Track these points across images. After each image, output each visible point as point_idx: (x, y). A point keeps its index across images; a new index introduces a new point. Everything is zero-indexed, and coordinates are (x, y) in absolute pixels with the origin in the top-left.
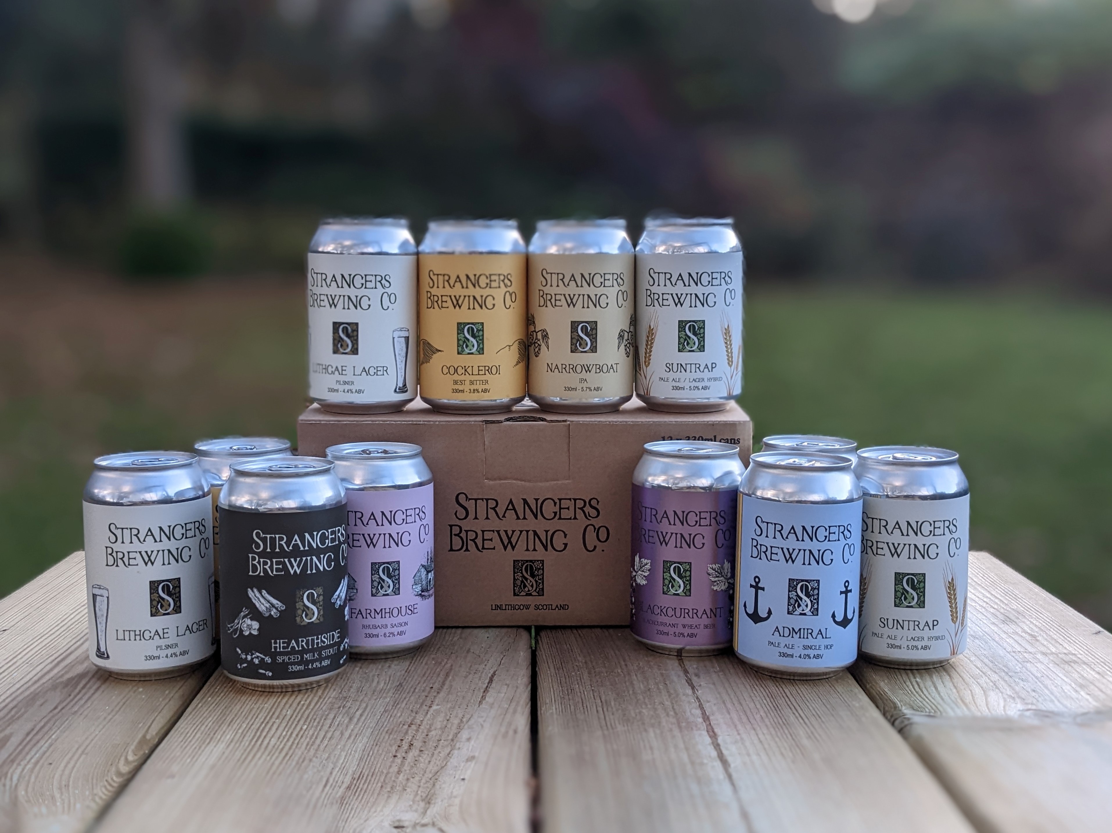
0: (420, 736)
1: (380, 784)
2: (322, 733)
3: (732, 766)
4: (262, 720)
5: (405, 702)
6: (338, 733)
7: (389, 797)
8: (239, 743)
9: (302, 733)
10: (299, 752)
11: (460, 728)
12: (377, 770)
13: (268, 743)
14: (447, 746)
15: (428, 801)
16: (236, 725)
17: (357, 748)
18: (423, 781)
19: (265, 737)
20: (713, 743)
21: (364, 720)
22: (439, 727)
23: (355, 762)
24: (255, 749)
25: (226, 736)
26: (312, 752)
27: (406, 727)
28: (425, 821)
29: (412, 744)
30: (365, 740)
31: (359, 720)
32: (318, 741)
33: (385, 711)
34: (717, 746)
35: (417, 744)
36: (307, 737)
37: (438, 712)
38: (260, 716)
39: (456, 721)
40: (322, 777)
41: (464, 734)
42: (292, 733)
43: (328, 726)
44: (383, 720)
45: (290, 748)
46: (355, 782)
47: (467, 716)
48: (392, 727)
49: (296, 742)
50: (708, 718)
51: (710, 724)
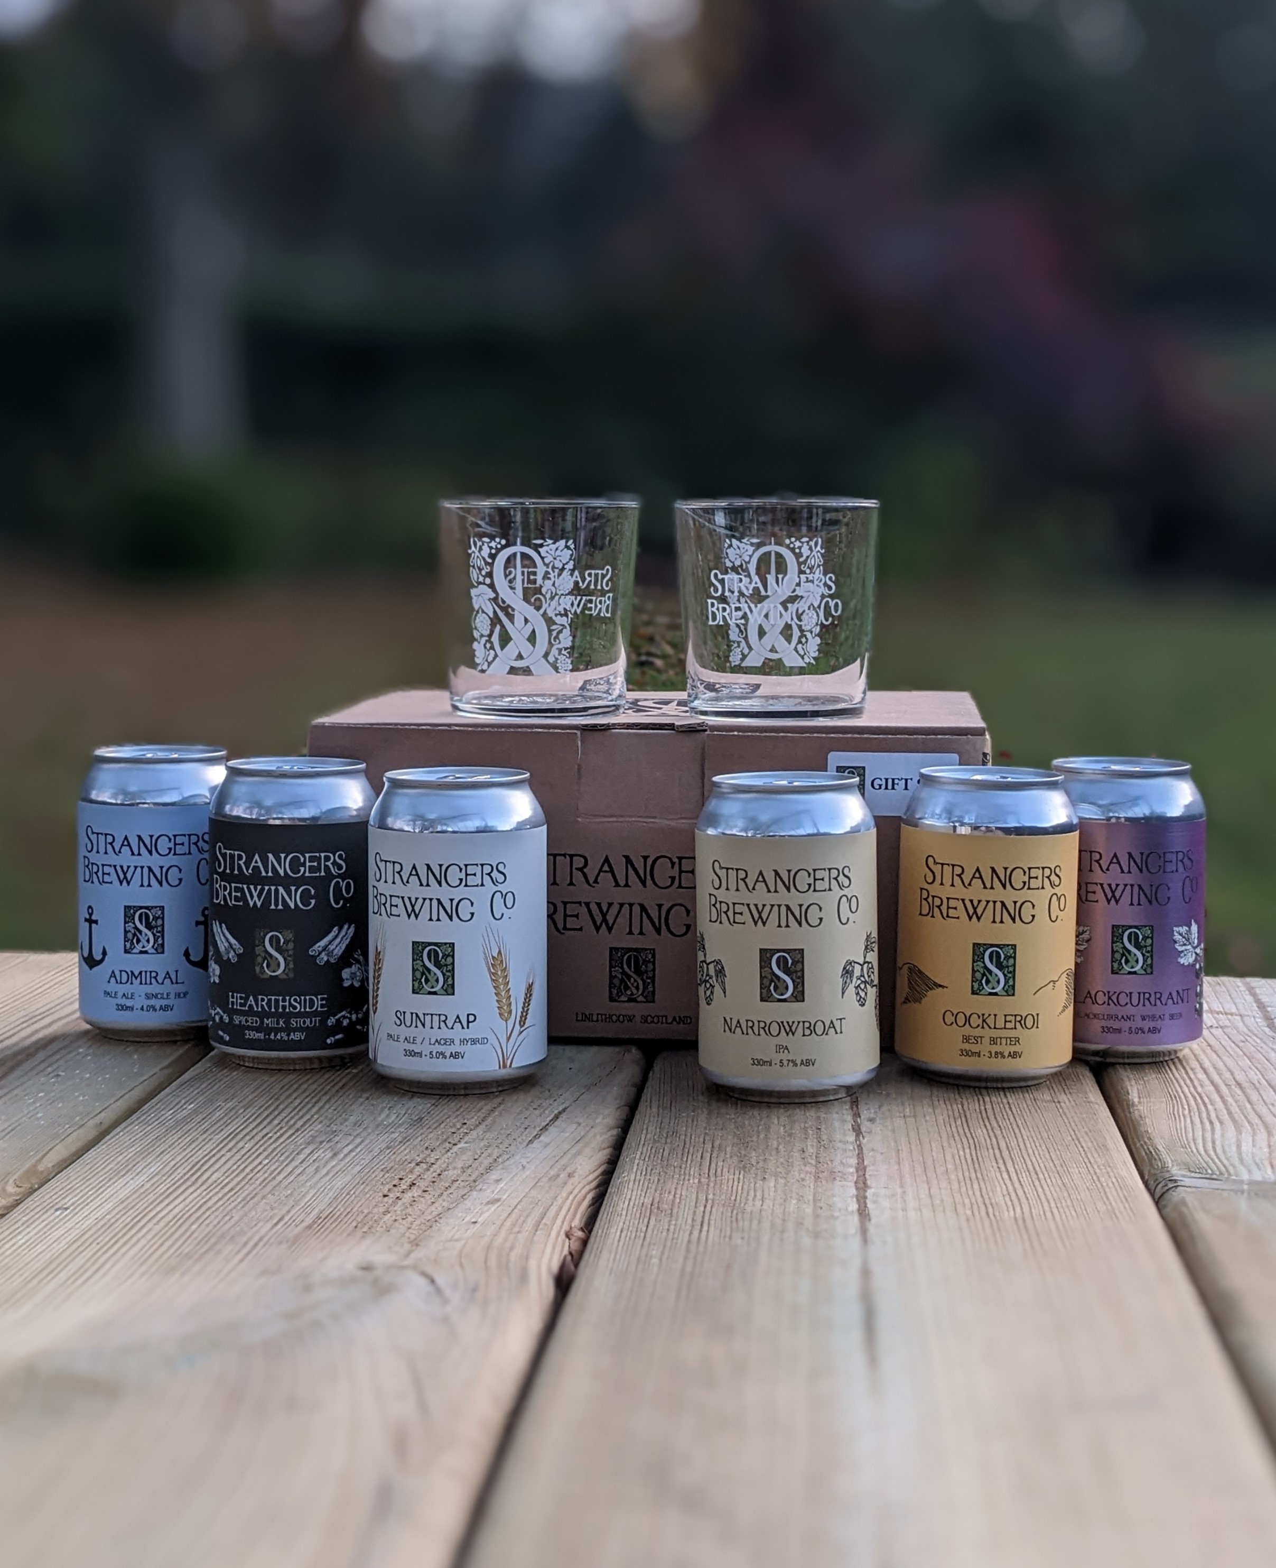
0: (429, 1176)
1: (354, 1224)
2: (289, 1169)
3: (874, 1221)
4: (206, 1152)
5: (420, 1139)
6: (311, 1170)
7: (363, 1237)
8: (166, 1176)
9: (260, 1167)
10: (248, 1189)
11: (489, 1169)
12: (354, 1210)
13: (209, 1178)
14: (464, 1187)
15: (415, 1243)
16: (167, 1156)
17: (333, 1187)
18: (418, 1222)
19: (206, 1171)
20: (857, 1197)
21: (354, 1157)
22: (460, 1166)
23: (327, 1201)
24: (189, 1183)
25: (150, 1168)
26: (269, 1188)
27: (413, 1165)
28: (406, 1263)
29: (414, 1184)
30: (349, 1177)
31: (346, 1156)
32: (279, 1178)
33: (388, 1148)
34: (862, 1200)
35: (422, 1184)
36: (266, 1172)
37: (463, 1150)
38: (204, 1148)
39: (486, 1162)
40: (275, 1215)
41: (494, 1175)
42: (246, 1167)
43: (300, 1161)
44: (381, 1158)
45: (238, 1184)
46: (319, 1221)
47: (506, 1157)
48: (392, 1164)
49: (249, 1177)
50: (865, 1168)
51: (864, 1175)
